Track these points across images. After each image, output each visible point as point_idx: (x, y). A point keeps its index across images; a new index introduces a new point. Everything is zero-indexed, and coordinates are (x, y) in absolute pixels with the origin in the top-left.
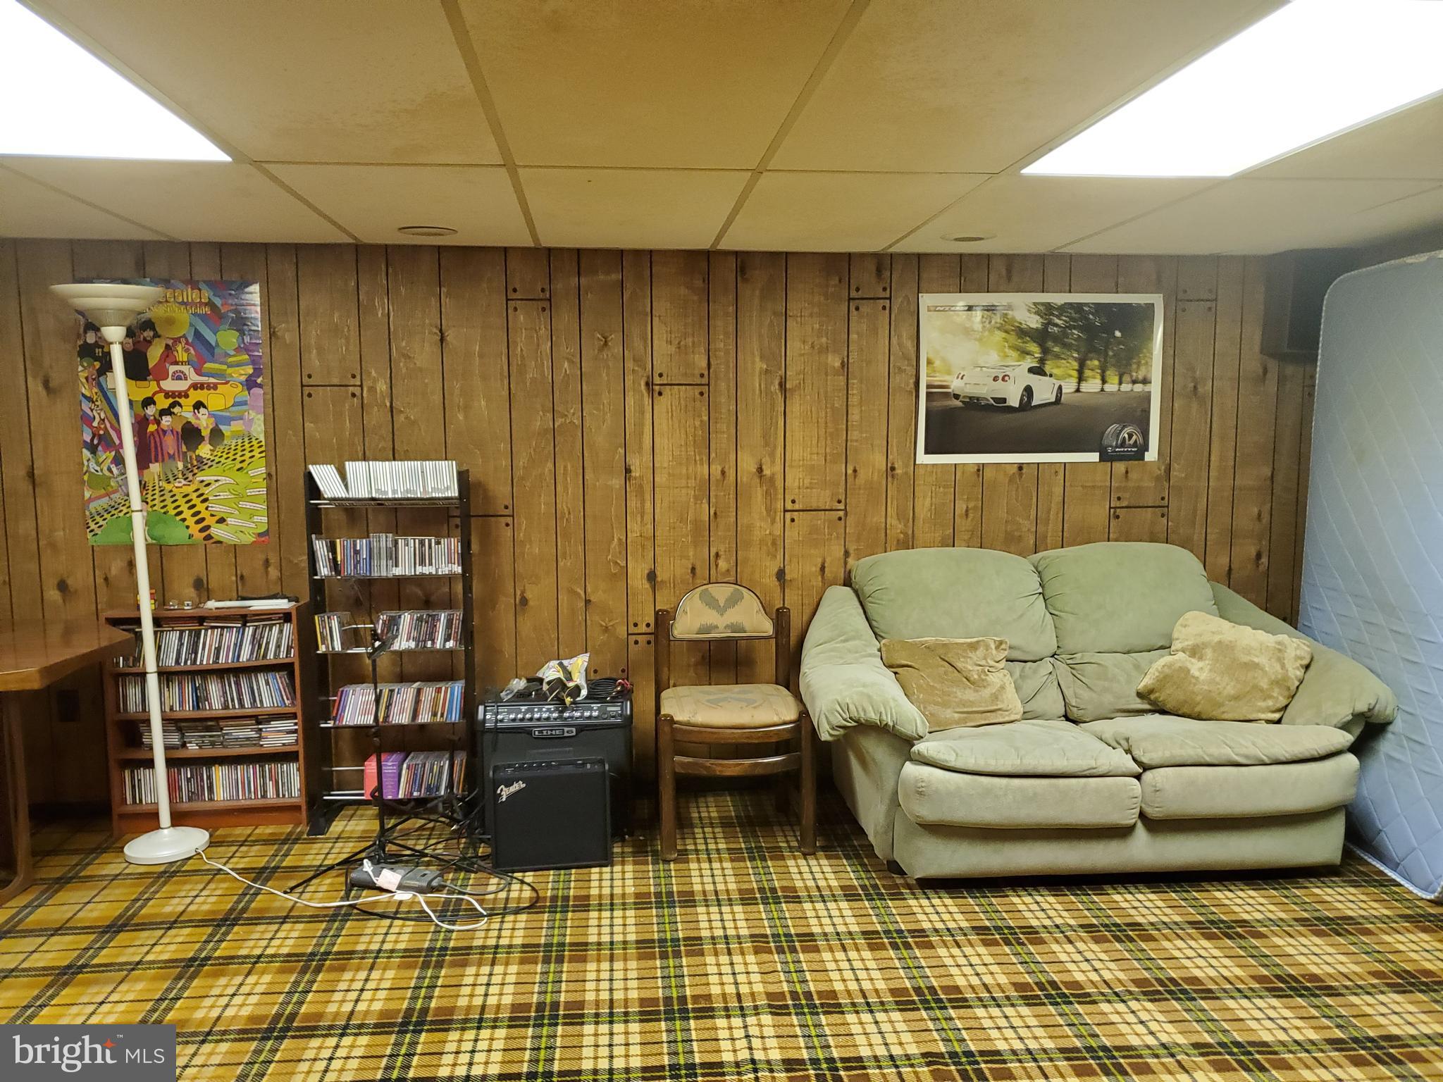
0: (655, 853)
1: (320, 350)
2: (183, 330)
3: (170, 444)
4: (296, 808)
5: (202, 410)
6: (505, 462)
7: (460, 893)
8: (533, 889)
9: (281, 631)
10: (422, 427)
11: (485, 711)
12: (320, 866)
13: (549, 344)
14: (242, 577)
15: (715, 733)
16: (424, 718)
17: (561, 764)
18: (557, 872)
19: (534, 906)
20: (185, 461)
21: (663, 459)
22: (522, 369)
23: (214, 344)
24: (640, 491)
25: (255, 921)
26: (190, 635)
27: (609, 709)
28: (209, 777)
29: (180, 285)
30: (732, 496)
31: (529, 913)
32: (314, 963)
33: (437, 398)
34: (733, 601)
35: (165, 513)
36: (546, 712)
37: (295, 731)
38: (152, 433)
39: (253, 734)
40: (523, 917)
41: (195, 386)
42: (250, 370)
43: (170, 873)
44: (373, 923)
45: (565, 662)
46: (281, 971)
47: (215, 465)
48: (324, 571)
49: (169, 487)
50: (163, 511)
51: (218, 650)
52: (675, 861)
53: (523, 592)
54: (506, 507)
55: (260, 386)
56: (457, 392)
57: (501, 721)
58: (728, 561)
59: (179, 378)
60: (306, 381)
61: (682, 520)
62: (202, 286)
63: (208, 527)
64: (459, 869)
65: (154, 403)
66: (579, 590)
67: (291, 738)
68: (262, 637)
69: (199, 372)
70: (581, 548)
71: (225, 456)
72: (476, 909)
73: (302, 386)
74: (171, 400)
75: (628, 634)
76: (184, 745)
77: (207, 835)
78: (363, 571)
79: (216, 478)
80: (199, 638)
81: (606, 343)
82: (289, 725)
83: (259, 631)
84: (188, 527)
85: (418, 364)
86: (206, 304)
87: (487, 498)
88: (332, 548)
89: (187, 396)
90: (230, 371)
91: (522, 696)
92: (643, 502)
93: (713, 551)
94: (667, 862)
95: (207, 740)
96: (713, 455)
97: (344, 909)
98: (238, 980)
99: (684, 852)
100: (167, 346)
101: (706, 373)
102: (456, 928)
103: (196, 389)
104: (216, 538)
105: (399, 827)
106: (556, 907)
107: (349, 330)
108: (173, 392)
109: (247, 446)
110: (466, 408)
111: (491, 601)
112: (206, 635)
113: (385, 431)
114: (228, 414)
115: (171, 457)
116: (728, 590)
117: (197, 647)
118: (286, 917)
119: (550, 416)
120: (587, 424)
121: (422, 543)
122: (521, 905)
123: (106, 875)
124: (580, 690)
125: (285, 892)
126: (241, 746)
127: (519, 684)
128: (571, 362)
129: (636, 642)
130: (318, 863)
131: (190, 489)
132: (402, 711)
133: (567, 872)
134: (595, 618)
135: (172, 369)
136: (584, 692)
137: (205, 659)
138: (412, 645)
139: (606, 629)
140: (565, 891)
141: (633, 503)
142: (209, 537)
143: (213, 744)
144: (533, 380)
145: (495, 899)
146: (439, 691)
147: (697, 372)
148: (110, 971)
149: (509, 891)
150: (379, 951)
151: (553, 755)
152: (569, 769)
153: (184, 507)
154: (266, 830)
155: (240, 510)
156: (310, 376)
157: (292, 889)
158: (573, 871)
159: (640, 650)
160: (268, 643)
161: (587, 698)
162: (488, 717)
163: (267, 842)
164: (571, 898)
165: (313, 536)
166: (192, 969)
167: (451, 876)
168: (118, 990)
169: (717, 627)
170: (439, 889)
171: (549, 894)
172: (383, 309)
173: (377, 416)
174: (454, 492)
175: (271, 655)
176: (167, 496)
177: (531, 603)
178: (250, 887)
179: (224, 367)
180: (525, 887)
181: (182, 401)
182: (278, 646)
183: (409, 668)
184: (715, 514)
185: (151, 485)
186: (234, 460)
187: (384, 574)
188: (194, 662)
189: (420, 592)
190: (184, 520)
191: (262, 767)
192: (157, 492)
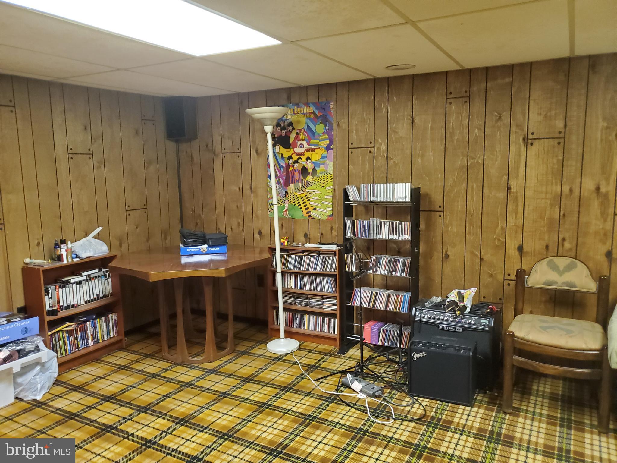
0: (500, 406)
1: (357, 131)
2: (303, 126)
3: (297, 175)
4: (335, 339)
5: (309, 161)
6: (441, 184)
7: (388, 402)
8: (424, 409)
9: (333, 260)
10: (401, 166)
11: (416, 311)
12: (335, 370)
13: (468, 120)
14: (322, 234)
15: (540, 348)
16: (391, 308)
17: (447, 347)
18: (441, 403)
19: (420, 420)
20: (302, 183)
21: (532, 182)
22: (452, 134)
23: (314, 131)
24: (516, 200)
25: (296, 392)
26: (299, 257)
27: (482, 321)
28: (304, 319)
29: (303, 106)
30: (576, 205)
31: (416, 423)
32: (308, 421)
33: (408, 152)
34: (569, 268)
35: (294, 205)
36: (447, 316)
37: (336, 305)
38: (291, 171)
39: (320, 303)
40: (412, 424)
41: (307, 150)
42: (328, 142)
43: (278, 359)
44: (342, 407)
45: (462, 291)
46: (294, 421)
47: (313, 185)
48: (349, 234)
49: (296, 194)
50: (294, 204)
51: (309, 264)
52: (511, 414)
53: (446, 251)
54: (440, 207)
55: (332, 149)
56: (418, 148)
57: (424, 317)
58: (571, 243)
59: (301, 147)
60: (351, 146)
61: (542, 217)
62: (311, 105)
63: (310, 212)
64: (393, 388)
65: (292, 158)
66: (477, 253)
67: (335, 308)
68: (325, 261)
69: (309, 144)
70: (479, 231)
71: (317, 181)
72: (391, 413)
73: (349, 148)
74: (298, 157)
75: (504, 280)
76: (295, 303)
77: (298, 344)
78: (365, 235)
79: (313, 190)
80: (302, 259)
81: (500, 117)
82: (334, 301)
83: (324, 258)
84: (302, 211)
85: (401, 135)
86: (312, 113)
87: (430, 202)
88: (353, 224)
89: (304, 155)
90: (320, 143)
91: (437, 306)
92: (517, 206)
93: (561, 236)
94: (505, 413)
95: (303, 303)
96: (564, 180)
97: (334, 395)
98: (275, 420)
99: (518, 410)
100: (297, 134)
101: (563, 131)
102: (378, 421)
103: (307, 152)
104: (313, 217)
105: (377, 358)
106: (432, 423)
107: (370, 121)
108: (299, 153)
109: (326, 176)
110: (423, 156)
111: (429, 255)
112: (305, 258)
113: (384, 169)
114: (319, 162)
115: (297, 181)
116: (568, 261)
117: (301, 263)
118: (309, 393)
119: (466, 159)
120: (486, 162)
121: (392, 224)
122: (415, 417)
123: (257, 354)
124: (466, 308)
125: (314, 380)
126: (316, 307)
127: (437, 299)
128: (479, 129)
129: (509, 285)
130: (335, 369)
131: (303, 195)
132: (381, 303)
133: (447, 404)
134: (484, 268)
135: (299, 143)
136: (468, 310)
137: (304, 268)
138: (386, 272)
139: (491, 276)
140: (441, 415)
141: (511, 207)
142: (310, 216)
143: (306, 305)
144: (458, 140)
145: (403, 410)
146: (398, 296)
147: (557, 131)
148: (235, 400)
149: (412, 407)
150: (337, 423)
151: (444, 341)
152: (451, 351)
153: (301, 203)
154: (322, 347)
155: (322, 205)
156: (352, 144)
157: (318, 379)
158: (450, 404)
159: (510, 289)
160: (328, 264)
161: (470, 313)
162: (417, 314)
163: (320, 353)
164: (442, 420)
165: (346, 218)
166: (262, 408)
167: (389, 391)
168: (234, 410)
169: (557, 283)
170: (379, 397)
171: (432, 414)
172: (386, 108)
173: (380, 162)
174: (408, 199)
175: (328, 270)
176: (295, 198)
177: (451, 257)
178: (303, 374)
179: (318, 141)
180: (421, 407)
181: (302, 157)
182: (332, 266)
183: (389, 282)
184: (564, 215)
185: (290, 193)
186: (321, 182)
187: (375, 237)
188: (300, 269)
189: (395, 246)
190: (301, 208)
191: (323, 318)
192: (292, 196)
